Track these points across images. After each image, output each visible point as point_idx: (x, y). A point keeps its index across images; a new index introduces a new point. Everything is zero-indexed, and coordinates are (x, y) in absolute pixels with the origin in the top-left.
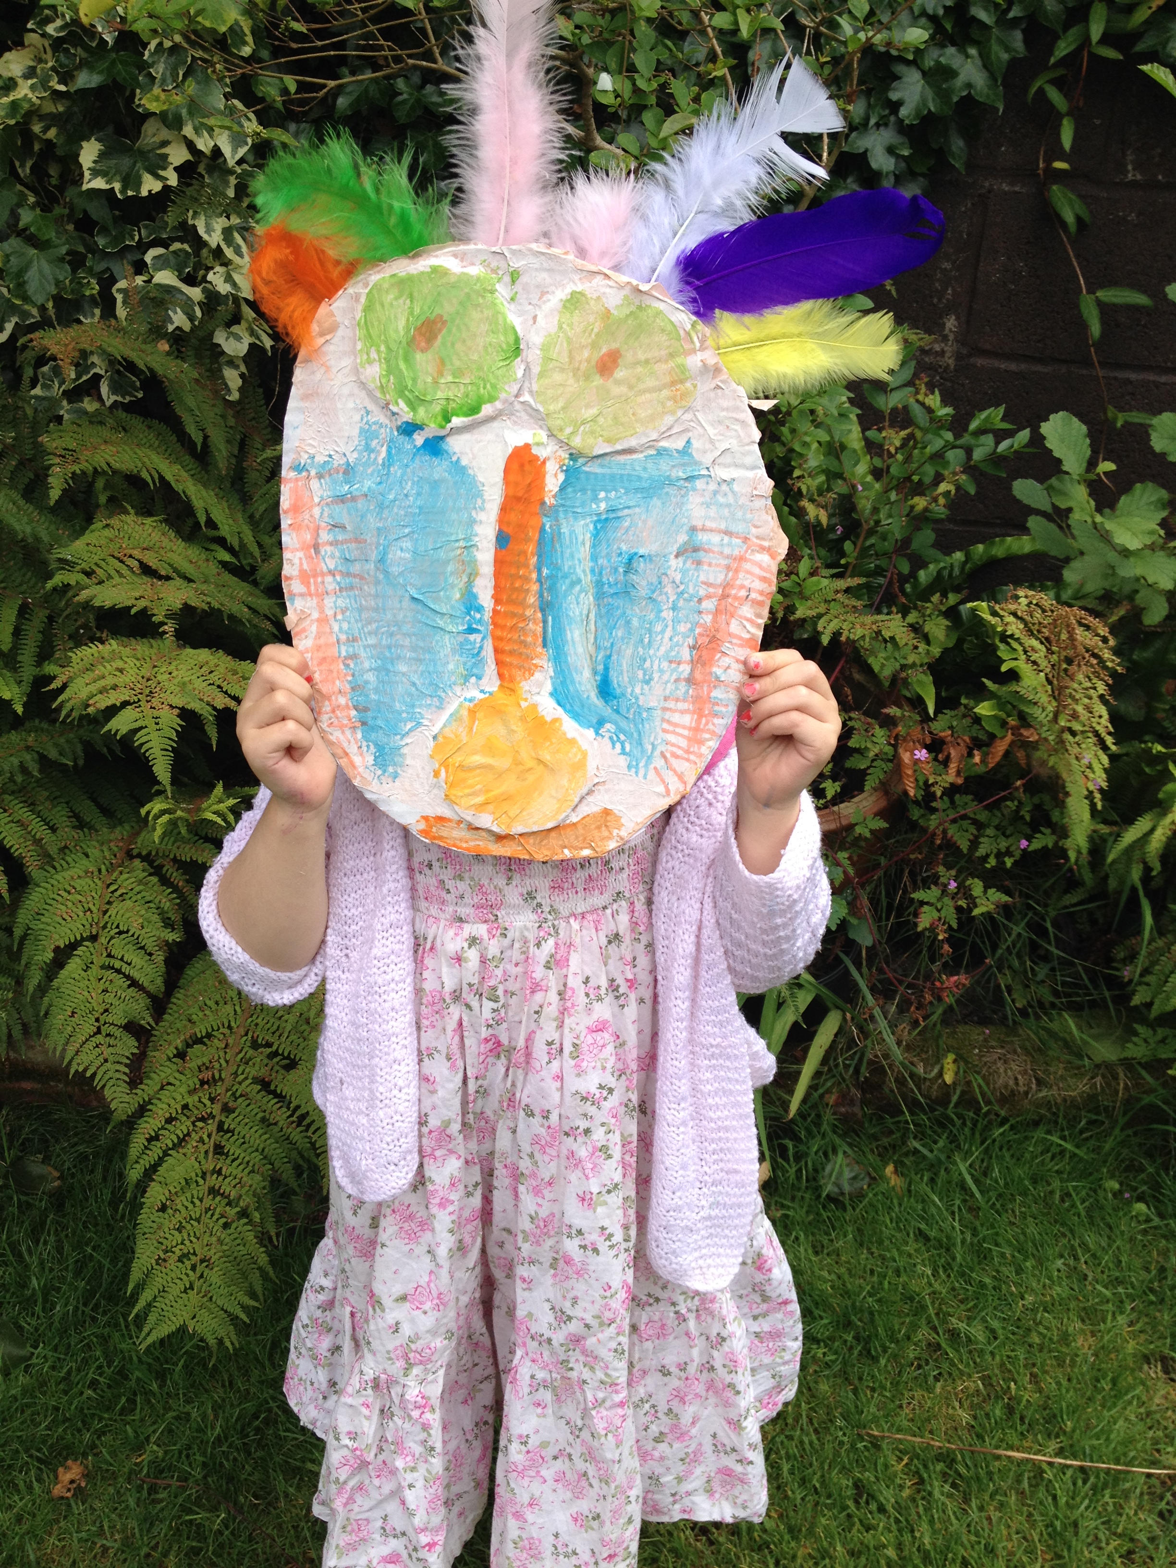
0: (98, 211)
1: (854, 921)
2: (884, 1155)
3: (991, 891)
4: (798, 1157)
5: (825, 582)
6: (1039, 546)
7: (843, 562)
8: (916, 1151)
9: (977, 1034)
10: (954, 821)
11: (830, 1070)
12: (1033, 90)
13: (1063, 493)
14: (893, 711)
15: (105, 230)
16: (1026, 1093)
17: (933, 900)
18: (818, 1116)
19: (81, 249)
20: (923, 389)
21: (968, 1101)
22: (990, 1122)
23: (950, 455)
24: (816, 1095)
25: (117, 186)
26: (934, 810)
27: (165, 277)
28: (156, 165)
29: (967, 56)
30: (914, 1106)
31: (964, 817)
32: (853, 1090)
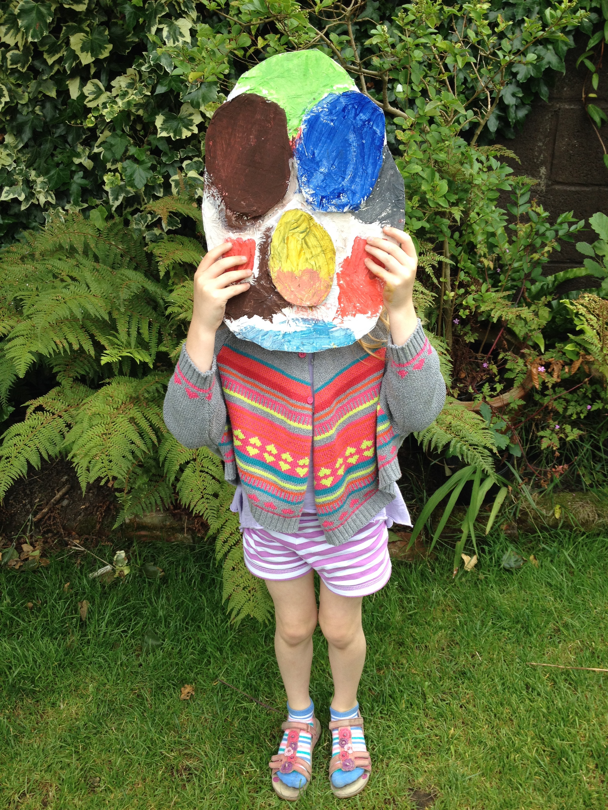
0: (163, 146)
1: (512, 446)
2: (529, 551)
3: (575, 430)
4: (490, 553)
5: (494, 294)
6: (589, 272)
7: (500, 284)
8: (544, 549)
9: (569, 496)
10: (555, 400)
11: (502, 515)
12: (579, 62)
13: (600, 249)
14: (526, 351)
15: (166, 154)
16: (593, 521)
17: (548, 436)
18: (498, 535)
19: (155, 163)
20: (535, 205)
21: (567, 526)
22: (577, 534)
23: (548, 233)
24: (497, 525)
25: (172, 135)
26: (546, 395)
27: (192, 174)
28: (188, 125)
29: (548, 49)
30: (543, 528)
31: (560, 398)
32: (514, 523)
